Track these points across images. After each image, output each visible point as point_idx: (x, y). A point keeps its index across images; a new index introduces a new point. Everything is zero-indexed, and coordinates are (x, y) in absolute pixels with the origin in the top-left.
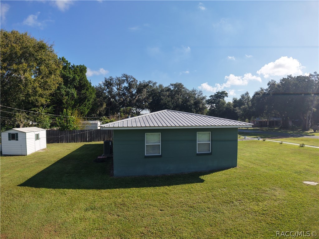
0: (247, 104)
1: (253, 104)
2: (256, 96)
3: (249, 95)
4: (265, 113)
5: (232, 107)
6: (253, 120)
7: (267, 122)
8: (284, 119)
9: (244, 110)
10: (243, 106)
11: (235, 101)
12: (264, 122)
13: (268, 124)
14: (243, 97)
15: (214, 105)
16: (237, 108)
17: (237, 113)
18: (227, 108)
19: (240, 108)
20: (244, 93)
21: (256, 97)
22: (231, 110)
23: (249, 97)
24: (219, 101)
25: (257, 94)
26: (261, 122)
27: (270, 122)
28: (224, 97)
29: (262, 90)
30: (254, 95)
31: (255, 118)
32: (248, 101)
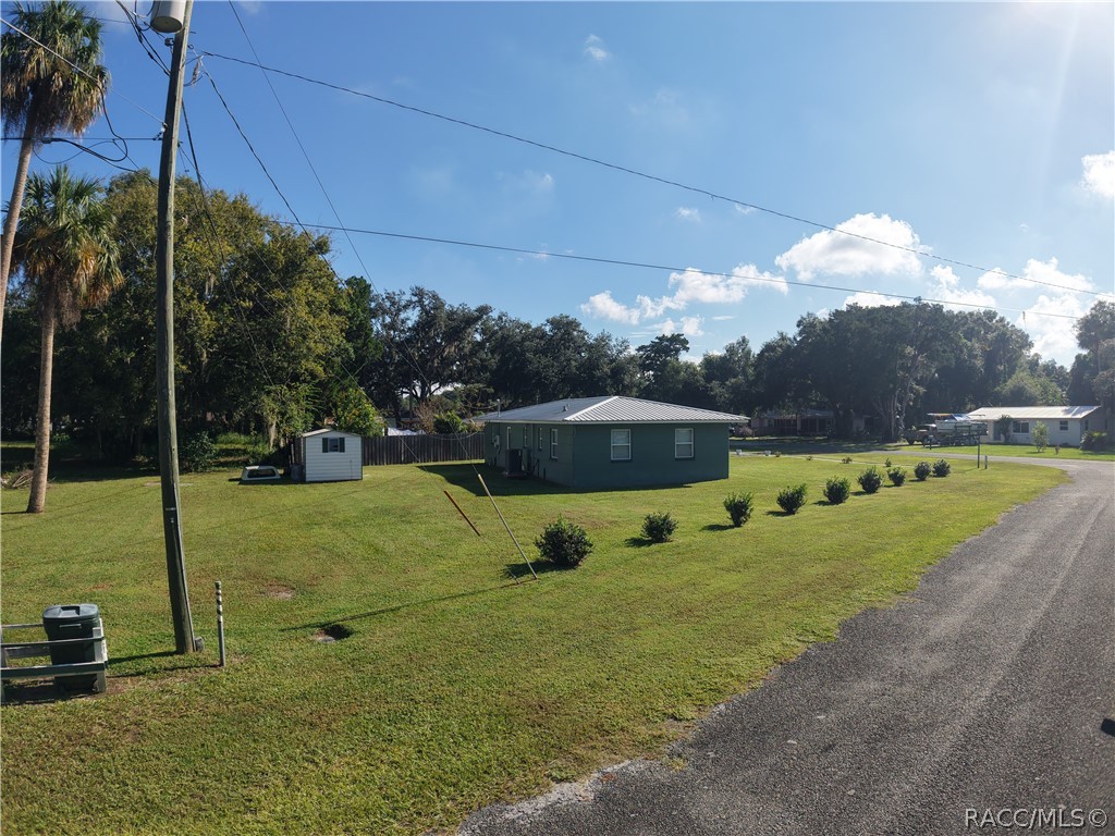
0: (744, 373)
1: (758, 375)
2: (766, 354)
3: (750, 345)
4: (789, 398)
5: (702, 381)
6: (758, 417)
7: (796, 421)
8: (841, 413)
9: (735, 389)
10: (733, 380)
11: (709, 362)
12: (789, 421)
13: (799, 427)
14: (731, 350)
15: (651, 373)
16: (715, 383)
17: (715, 396)
18: (686, 384)
19: (723, 384)
20: (735, 342)
21: (767, 358)
22: (698, 388)
23: (749, 352)
24: (665, 363)
25: (768, 348)
26: (778, 422)
27: (805, 422)
28: (677, 351)
29: (783, 338)
30: (762, 352)
31: (764, 410)
32: (746, 364)
